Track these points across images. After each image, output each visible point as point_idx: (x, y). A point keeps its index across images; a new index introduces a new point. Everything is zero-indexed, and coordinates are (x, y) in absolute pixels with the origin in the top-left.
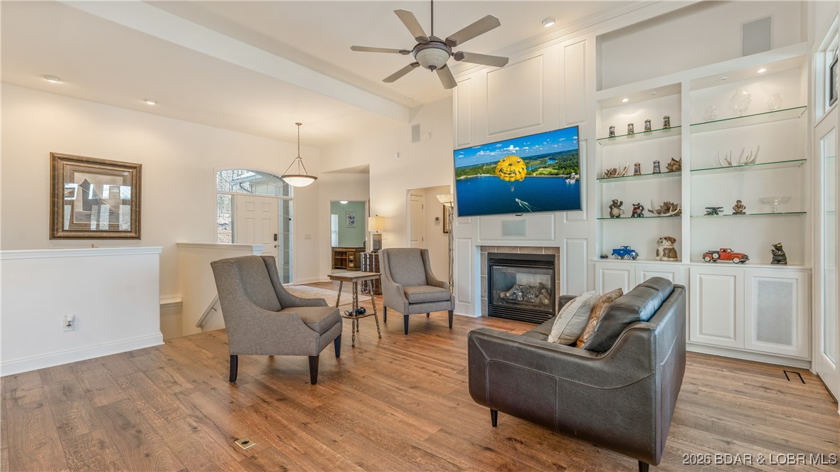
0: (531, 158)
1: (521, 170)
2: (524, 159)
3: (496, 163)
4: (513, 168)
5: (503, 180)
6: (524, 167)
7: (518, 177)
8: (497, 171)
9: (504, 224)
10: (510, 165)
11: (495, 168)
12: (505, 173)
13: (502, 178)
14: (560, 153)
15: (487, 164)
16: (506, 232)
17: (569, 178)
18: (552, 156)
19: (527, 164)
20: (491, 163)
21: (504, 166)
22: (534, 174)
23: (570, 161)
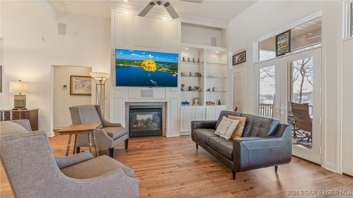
0: (159, 63)
1: (154, 67)
2: (156, 62)
3: (142, 61)
4: (150, 65)
5: (145, 70)
6: (156, 66)
7: (152, 70)
8: (142, 65)
9: (142, 91)
10: (149, 63)
11: (141, 63)
12: (146, 67)
13: (144, 69)
14: (171, 63)
15: (137, 61)
16: (143, 95)
17: (174, 74)
18: (168, 64)
19: (157, 65)
20: (139, 61)
21: (146, 63)
22: (160, 70)
23: (174, 67)
